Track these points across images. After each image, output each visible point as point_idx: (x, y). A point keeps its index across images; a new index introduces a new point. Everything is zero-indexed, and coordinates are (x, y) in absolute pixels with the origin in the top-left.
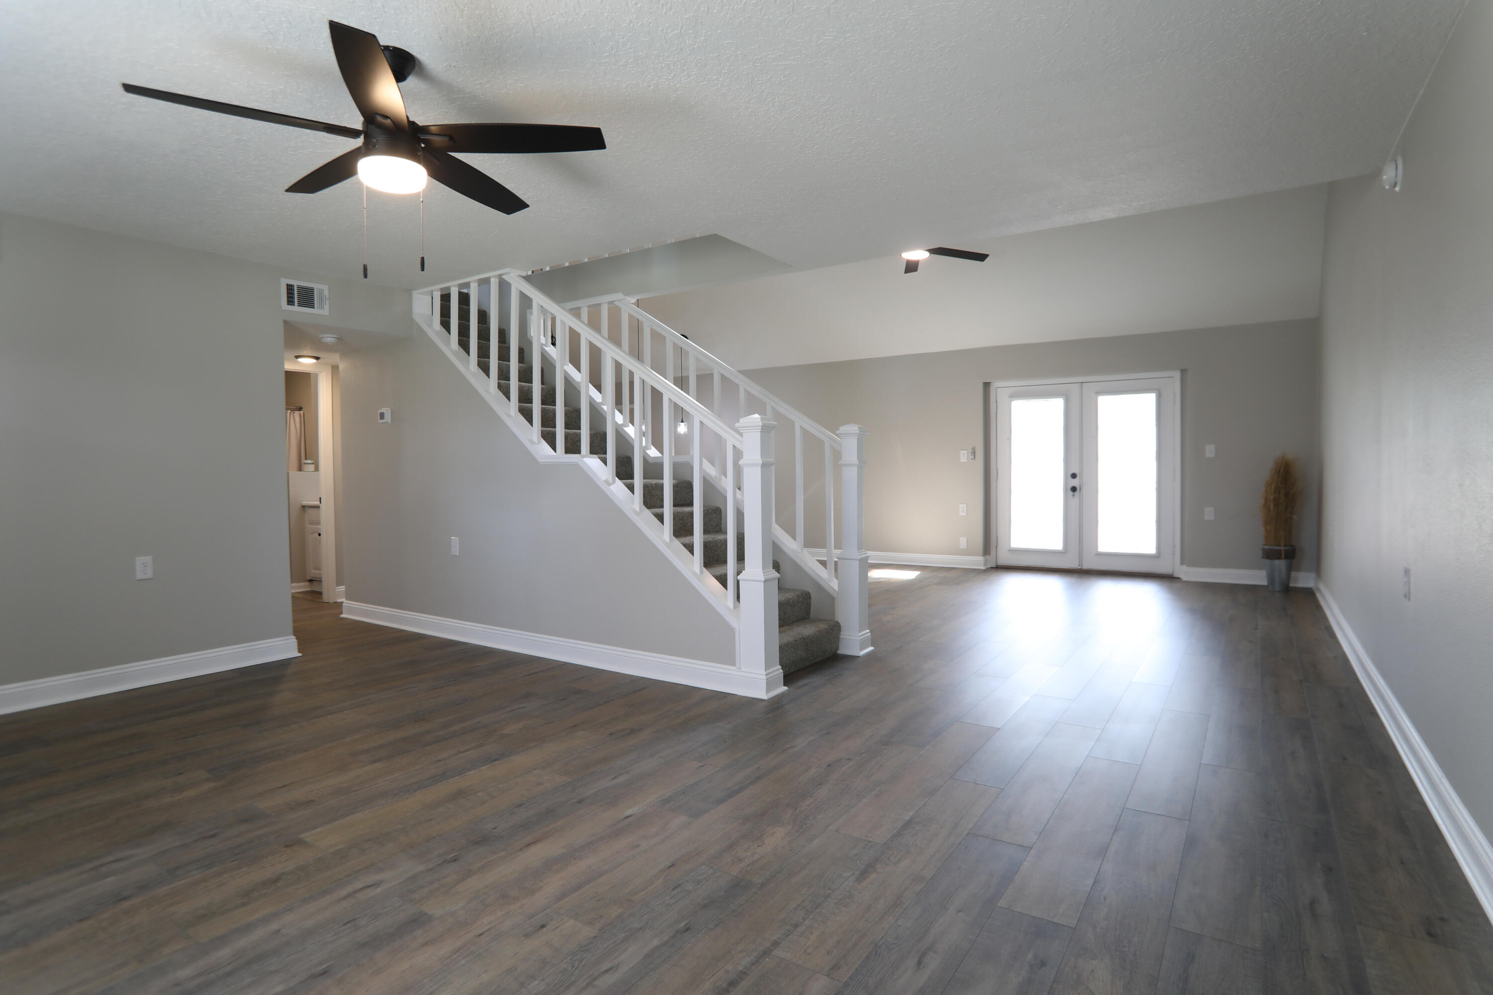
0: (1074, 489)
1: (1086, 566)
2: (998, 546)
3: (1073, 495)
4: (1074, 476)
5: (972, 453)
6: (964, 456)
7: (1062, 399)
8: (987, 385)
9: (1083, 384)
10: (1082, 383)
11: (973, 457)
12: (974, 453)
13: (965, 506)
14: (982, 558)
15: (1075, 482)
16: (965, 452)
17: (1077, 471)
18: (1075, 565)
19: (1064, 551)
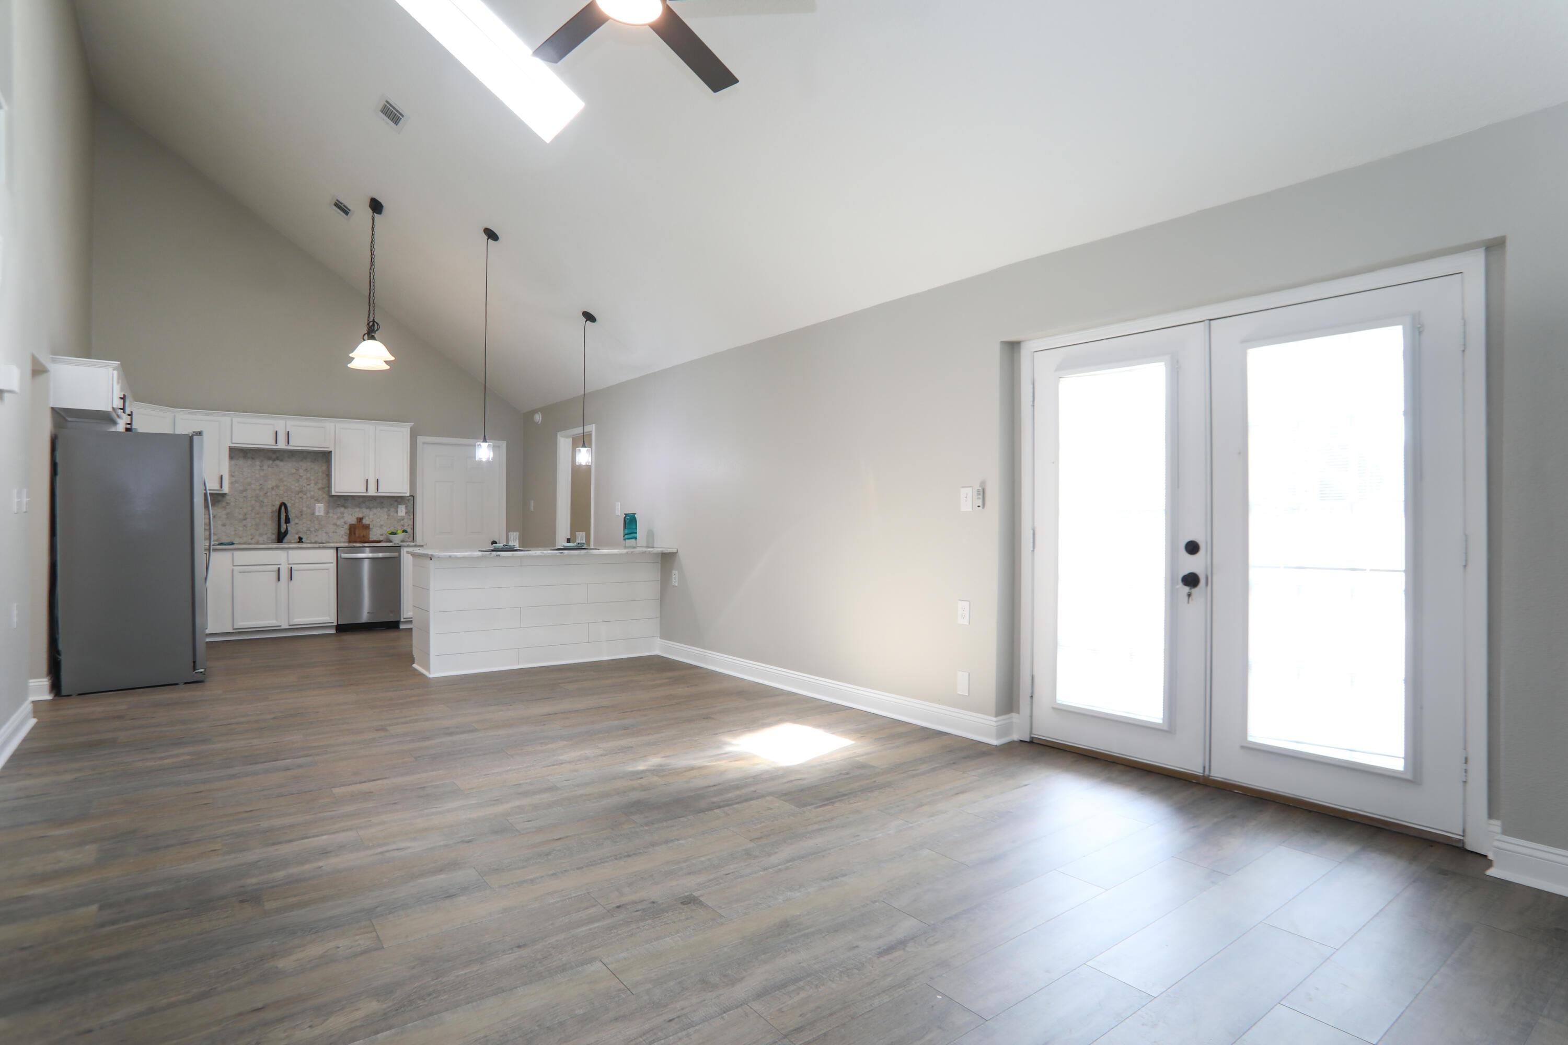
0: (1191, 580)
1: (1219, 773)
2: (1034, 697)
3: (1189, 595)
4: (1192, 548)
5: (978, 494)
6: (967, 500)
7: (1163, 363)
8: (1012, 348)
9: (1212, 322)
10: (1211, 320)
11: (980, 502)
12: (983, 493)
13: (966, 604)
14: (995, 719)
15: (1193, 564)
16: (969, 490)
17: (1200, 539)
18: (1192, 764)
19: (1166, 728)
